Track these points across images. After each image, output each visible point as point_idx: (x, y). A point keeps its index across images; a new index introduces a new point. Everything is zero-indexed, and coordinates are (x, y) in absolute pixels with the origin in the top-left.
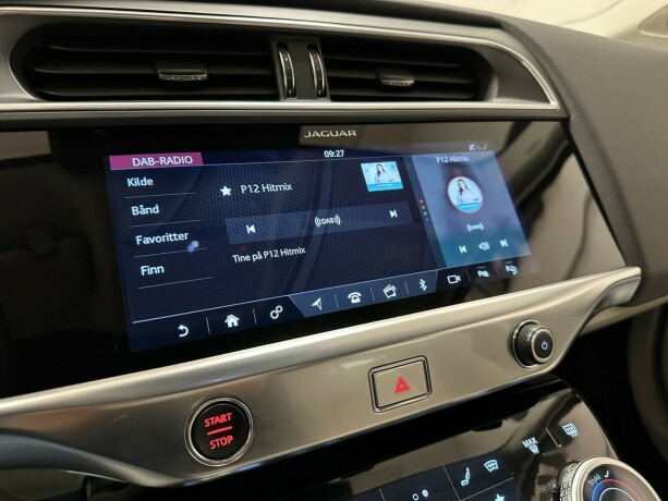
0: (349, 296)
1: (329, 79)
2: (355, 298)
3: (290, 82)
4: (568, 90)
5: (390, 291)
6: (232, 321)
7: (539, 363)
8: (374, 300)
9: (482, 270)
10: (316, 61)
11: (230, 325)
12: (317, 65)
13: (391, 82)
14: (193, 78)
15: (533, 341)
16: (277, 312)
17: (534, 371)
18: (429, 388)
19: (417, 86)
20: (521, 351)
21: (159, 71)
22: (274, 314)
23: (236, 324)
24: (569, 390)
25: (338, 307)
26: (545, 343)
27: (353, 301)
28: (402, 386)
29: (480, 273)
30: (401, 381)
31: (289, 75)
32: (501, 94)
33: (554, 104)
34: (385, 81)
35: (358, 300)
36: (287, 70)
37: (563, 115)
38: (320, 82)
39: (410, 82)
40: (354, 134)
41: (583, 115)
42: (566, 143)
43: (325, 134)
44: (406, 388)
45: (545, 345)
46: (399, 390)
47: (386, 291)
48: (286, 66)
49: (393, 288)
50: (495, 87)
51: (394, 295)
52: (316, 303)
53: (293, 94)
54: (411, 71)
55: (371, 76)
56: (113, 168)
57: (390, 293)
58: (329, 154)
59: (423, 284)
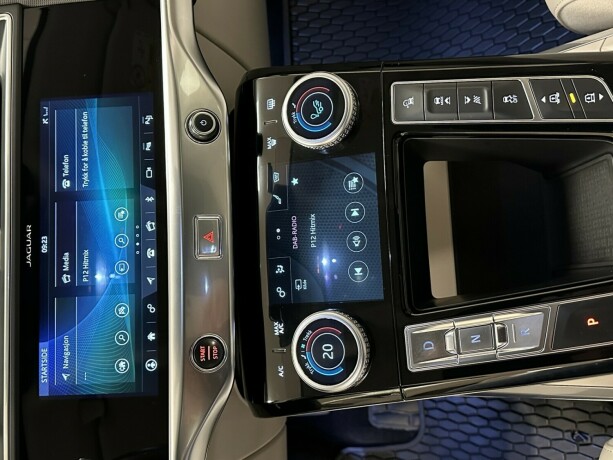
0: (149, 257)
2: (151, 253)
5: (150, 226)
6: (151, 337)
8: (154, 239)
9: (146, 146)
11: (154, 338)
16: (151, 308)
23: (154, 334)
25: (155, 269)
27: (153, 255)
29: (148, 149)
35: (153, 251)
45: (203, 122)
47: (150, 229)
49: (149, 223)
51: (153, 224)
52: (150, 282)
56: (47, 394)
57: (151, 226)
58: (44, 249)
59: (150, 199)
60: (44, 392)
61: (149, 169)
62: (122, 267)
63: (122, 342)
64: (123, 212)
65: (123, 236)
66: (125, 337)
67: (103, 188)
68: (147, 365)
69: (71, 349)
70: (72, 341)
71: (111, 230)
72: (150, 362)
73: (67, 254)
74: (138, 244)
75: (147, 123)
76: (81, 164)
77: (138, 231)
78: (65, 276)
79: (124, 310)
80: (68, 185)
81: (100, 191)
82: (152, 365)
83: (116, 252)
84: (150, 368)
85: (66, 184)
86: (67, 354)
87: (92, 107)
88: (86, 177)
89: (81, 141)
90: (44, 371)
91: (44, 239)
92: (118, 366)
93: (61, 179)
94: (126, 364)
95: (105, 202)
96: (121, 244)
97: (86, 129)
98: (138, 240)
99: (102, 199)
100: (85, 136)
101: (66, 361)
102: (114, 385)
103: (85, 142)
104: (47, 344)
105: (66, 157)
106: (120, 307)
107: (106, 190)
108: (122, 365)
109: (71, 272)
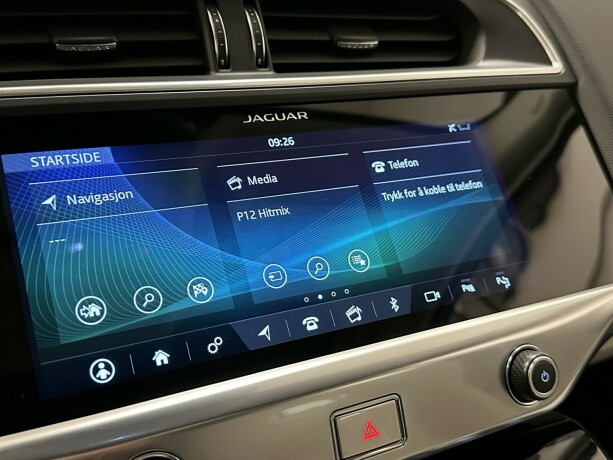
0: (304, 322)
1: (271, 43)
2: (311, 324)
3: (222, 49)
4: (576, 47)
5: (354, 314)
6: (161, 358)
7: (539, 399)
8: (335, 326)
9: (467, 284)
10: (253, 20)
11: (159, 363)
12: (256, 26)
13: (350, 45)
14: (98, 48)
15: (530, 371)
16: (216, 344)
17: (533, 409)
18: (404, 433)
19: (383, 48)
20: (517, 384)
21: (56, 40)
22: (213, 348)
23: (166, 362)
24: (581, 433)
25: (290, 336)
26: (545, 373)
27: (309, 328)
28: (371, 432)
29: (464, 287)
30: (370, 426)
31: (220, 40)
32: (489, 55)
33: (557, 66)
34: (341, 44)
35: (315, 327)
36: (218, 35)
37: (569, 80)
38: (259, 48)
39: (374, 43)
40: (305, 116)
41: (594, 79)
42: (572, 111)
43: (269, 117)
44: (376, 434)
45: (546, 375)
46: (367, 436)
47: (349, 313)
48: (216, 29)
49: (358, 310)
50: (482, 47)
51: (359, 318)
52: (263, 333)
53: (227, 64)
54: (374, 28)
55: (325, 37)
56: (7, 170)
57: (355, 316)
58: (274, 142)
59: (394, 304)
60: (13, 163)
61: (437, 295)
62: (277, 276)
63: (141, 301)
64: (363, 262)
65: (326, 269)
66: (150, 305)
67: (390, 225)
68: (101, 363)
69: (109, 207)
70: (124, 205)
71: (330, 248)
72: (108, 367)
73: (275, 179)
74: (320, 297)
75: (498, 280)
76: (412, 186)
77: (341, 294)
78: (239, 180)
79: (202, 293)
80: (377, 171)
81: (384, 221)
82: (103, 373)
83: (298, 260)
84: (96, 370)
85: (379, 167)
86: (97, 199)
87: (492, 193)
88: (396, 196)
89: (443, 182)
90: (55, 159)
91: (290, 141)
92: (91, 301)
93: (384, 158)
94: (96, 318)
95: (371, 231)
96: (313, 269)
97: (461, 187)
98: (327, 297)
99: (372, 226)
100: (451, 188)
101: (83, 200)
102: (47, 301)
103: (443, 188)
104: (111, 160)
105: (414, 163)
106: (207, 285)
107: (387, 230)
108: (94, 310)
109: (248, 190)
